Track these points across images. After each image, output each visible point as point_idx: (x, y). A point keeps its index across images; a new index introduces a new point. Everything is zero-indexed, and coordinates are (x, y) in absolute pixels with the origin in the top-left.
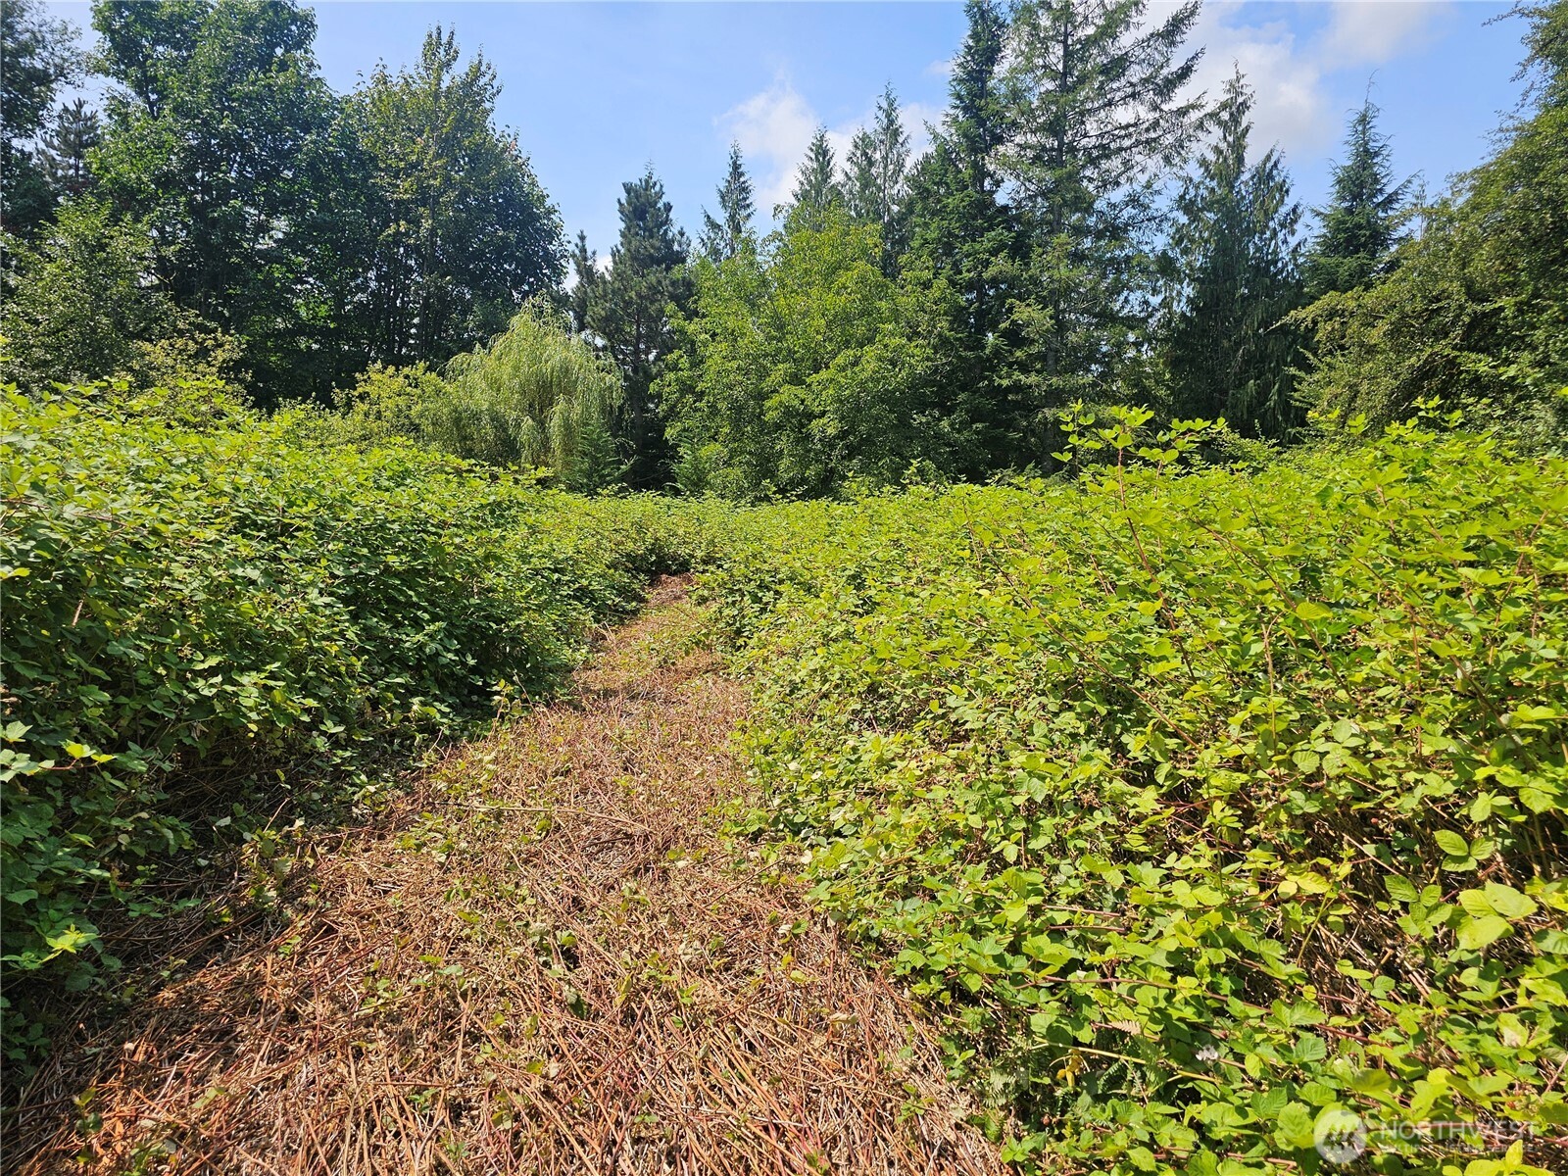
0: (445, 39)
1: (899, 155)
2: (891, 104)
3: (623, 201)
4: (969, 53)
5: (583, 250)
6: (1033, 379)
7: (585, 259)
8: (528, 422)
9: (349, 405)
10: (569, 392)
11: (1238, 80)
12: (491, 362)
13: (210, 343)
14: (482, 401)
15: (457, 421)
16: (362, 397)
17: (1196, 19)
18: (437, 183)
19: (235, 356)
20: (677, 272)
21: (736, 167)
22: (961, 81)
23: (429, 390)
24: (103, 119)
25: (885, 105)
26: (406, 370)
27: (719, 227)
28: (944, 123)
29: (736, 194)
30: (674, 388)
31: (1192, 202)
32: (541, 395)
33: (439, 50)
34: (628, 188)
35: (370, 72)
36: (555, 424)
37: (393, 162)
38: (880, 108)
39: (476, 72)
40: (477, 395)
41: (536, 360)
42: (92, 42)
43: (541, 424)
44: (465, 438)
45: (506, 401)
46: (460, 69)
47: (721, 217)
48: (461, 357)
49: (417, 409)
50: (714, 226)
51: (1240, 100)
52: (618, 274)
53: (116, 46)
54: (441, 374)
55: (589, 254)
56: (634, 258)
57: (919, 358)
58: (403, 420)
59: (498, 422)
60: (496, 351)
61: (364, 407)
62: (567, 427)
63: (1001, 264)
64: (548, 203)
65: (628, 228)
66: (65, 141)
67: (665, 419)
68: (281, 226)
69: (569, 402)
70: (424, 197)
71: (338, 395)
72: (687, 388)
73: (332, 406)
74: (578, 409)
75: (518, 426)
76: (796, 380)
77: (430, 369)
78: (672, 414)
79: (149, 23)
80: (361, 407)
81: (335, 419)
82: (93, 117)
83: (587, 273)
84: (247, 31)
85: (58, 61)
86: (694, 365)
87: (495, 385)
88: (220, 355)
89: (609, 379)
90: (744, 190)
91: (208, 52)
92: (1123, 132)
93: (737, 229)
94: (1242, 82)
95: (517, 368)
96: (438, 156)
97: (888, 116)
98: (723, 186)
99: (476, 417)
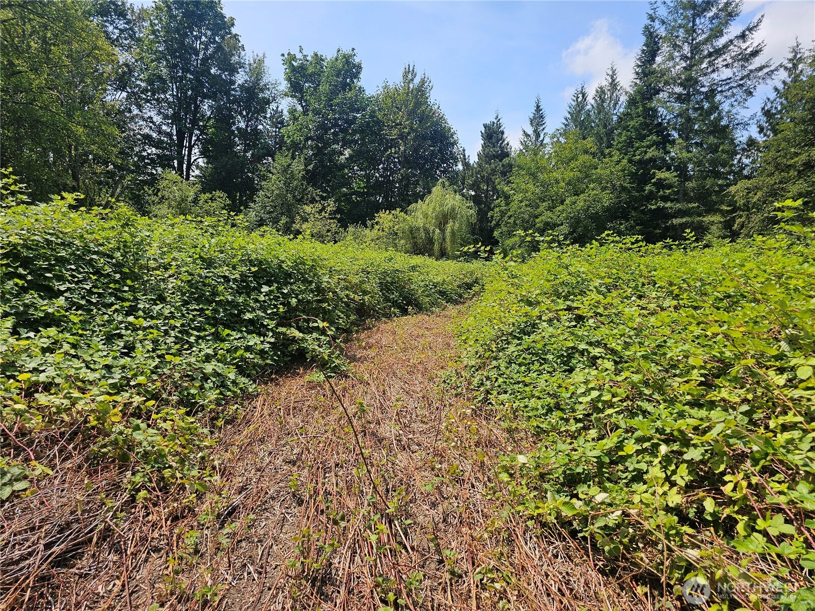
0: (411, 69)
1: (617, 96)
2: (613, 72)
3: (483, 132)
4: (643, 53)
5: (464, 156)
6: (669, 205)
7: (465, 159)
8: (438, 231)
9: (373, 227)
10: (454, 218)
11: (798, 46)
12: (424, 207)
13: (326, 205)
14: (420, 223)
15: (411, 232)
16: (377, 223)
17: (760, 27)
18: (406, 131)
19: (334, 209)
20: (506, 161)
21: (538, 107)
22: (638, 66)
23: (401, 219)
24: (285, 113)
25: (610, 73)
26: (393, 212)
27: (529, 135)
28: (631, 86)
29: (538, 119)
30: (499, 214)
31: (768, 111)
32: (443, 220)
33: (409, 74)
34: (485, 126)
35: (382, 85)
36: (448, 230)
37: (390, 123)
38: (608, 75)
39: (423, 82)
40: (419, 220)
41: (442, 205)
42: (284, 86)
43: (443, 231)
44: (414, 238)
45: (430, 223)
46: (417, 81)
47: (530, 131)
48: (413, 205)
49: (397, 227)
50: (527, 135)
51: (798, 56)
52: (480, 165)
53: (291, 86)
54: (406, 213)
55: (467, 157)
56: (486, 157)
57: (607, 199)
58: (391, 231)
59: (426, 231)
60: (427, 202)
61: (378, 227)
62: (453, 233)
63: (652, 153)
64: (452, 130)
65: (485, 143)
66: (272, 122)
67: (494, 228)
68: (347, 153)
69: (454, 222)
70: (402, 136)
71: (369, 223)
72: (503, 214)
73: (366, 227)
74: (457, 225)
75: (434, 232)
76: (550, 209)
77: (401, 211)
78: (498, 225)
79: (304, 76)
80: (377, 227)
81: (367, 231)
82: (282, 112)
83: (466, 165)
84: (338, 76)
85: (273, 95)
86: (507, 204)
87: (426, 216)
88: (329, 209)
89: (472, 212)
90: (542, 117)
91: (324, 88)
92: (725, 82)
93: (538, 135)
94: (800, 47)
95: (434, 209)
96: (407, 120)
97: (612, 77)
98: (532, 116)
99: (418, 229)
